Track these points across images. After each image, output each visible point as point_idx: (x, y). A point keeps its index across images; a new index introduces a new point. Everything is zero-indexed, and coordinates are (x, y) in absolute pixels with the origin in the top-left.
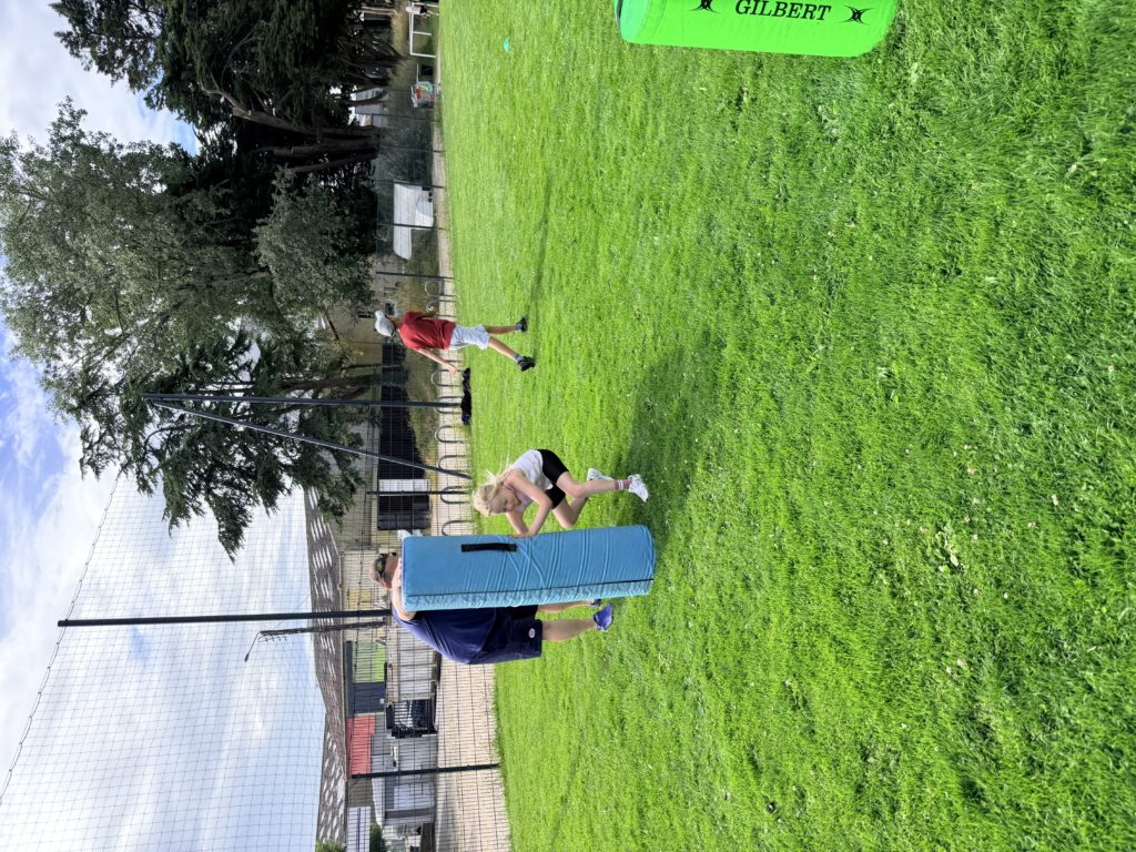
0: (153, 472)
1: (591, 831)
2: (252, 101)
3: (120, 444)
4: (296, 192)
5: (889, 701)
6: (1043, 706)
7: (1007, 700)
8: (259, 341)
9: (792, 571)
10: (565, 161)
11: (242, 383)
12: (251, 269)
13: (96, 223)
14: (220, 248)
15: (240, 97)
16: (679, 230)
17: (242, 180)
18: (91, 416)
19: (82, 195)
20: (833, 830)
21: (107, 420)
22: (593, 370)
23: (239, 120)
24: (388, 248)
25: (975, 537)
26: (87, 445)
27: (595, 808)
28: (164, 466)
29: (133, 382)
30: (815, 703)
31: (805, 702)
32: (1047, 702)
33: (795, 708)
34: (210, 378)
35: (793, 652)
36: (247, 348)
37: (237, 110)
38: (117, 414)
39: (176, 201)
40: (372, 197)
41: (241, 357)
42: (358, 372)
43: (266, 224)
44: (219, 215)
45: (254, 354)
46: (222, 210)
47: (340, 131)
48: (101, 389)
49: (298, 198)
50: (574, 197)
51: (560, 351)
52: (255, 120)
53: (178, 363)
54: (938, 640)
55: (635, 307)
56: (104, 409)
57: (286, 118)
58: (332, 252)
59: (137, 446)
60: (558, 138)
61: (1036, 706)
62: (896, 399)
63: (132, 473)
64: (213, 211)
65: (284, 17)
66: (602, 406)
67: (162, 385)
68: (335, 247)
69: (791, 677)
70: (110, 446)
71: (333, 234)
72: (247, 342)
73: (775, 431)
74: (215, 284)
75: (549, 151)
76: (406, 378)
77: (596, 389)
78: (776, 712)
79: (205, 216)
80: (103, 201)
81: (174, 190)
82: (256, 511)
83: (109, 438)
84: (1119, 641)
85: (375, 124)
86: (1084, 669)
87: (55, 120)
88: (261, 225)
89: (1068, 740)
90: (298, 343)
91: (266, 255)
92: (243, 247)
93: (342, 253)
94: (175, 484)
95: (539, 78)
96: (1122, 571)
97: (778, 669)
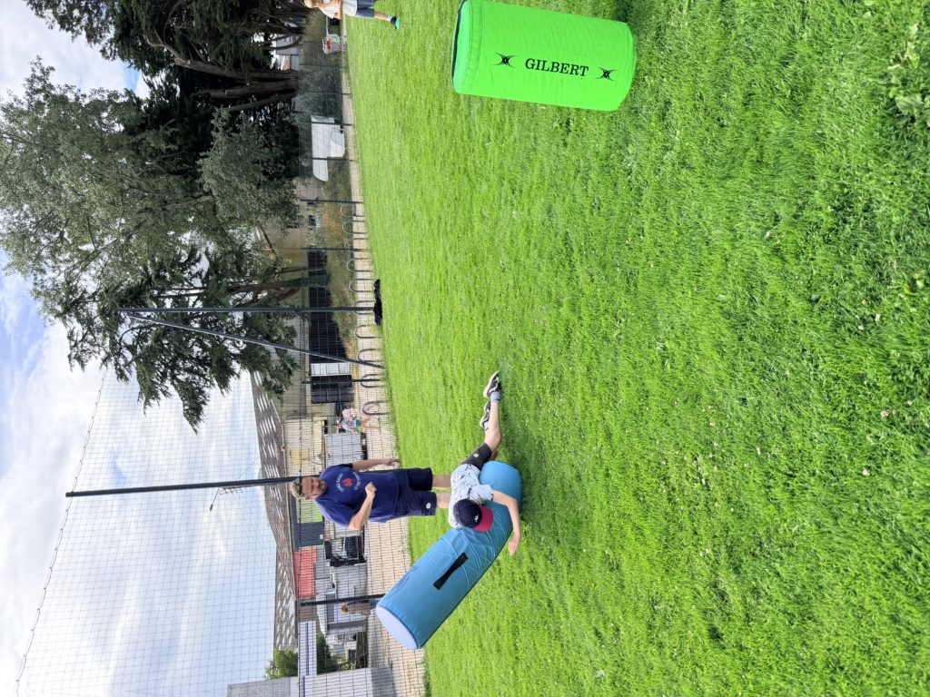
0: (128, 364)
1: (481, 646)
2: (190, 52)
3: (100, 342)
4: (231, 129)
5: (667, 571)
6: (754, 583)
7: (733, 577)
8: (207, 253)
9: (607, 475)
10: (446, 133)
11: (195, 288)
12: (197, 194)
13: (68, 161)
14: (172, 178)
15: (181, 49)
16: (529, 211)
17: (186, 119)
18: (75, 320)
19: (55, 137)
20: (635, 654)
21: (88, 322)
22: (471, 304)
23: (180, 68)
24: (308, 172)
25: (716, 468)
26: (73, 343)
27: (484, 629)
28: (136, 359)
29: (106, 291)
30: (624, 567)
31: (618, 566)
32: (756, 580)
33: (612, 570)
34: (169, 286)
35: (609, 531)
36: (198, 260)
37: (179, 60)
38: (95, 317)
39: (133, 139)
40: (294, 129)
41: (193, 267)
42: (288, 277)
43: (207, 157)
44: (168, 150)
45: (204, 265)
46: (172, 146)
47: (265, 75)
48: (82, 297)
49: (233, 134)
50: (454, 164)
51: (448, 282)
52: (194, 67)
53: (142, 274)
54: (696, 533)
55: (501, 262)
56: (85, 314)
57: (219, 65)
58: (263, 178)
59: (113, 343)
60: (441, 114)
61: (750, 582)
62: (669, 367)
63: (111, 365)
64: (163, 146)
66: (479, 332)
67: (131, 293)
68: (265, 173)
69: (608, 548)
70: (91, 343)
71: (263, 163)
72: (198, 255)
73: (596, 373)
74: (169, 207)
75: (434, 122)
76: (328, 280)
77: (474, 318)
78: (600, 572)
79: (157, 152)
80: (72, 142)
81: (130, 131)
82: (213, 392)
83: (90, 337)
84: (793, 546)
85: (293, 68)
86: (774, 561)
87: (29, 76)
88: (203, 157)
89: (767, 606)
90: (240, 254)
91: (208, 182)
92: (189, 174)
93: (271, 179)
94: (146, 373)
95: (424, 59)
96: (792, 503)
97: (600, 542)
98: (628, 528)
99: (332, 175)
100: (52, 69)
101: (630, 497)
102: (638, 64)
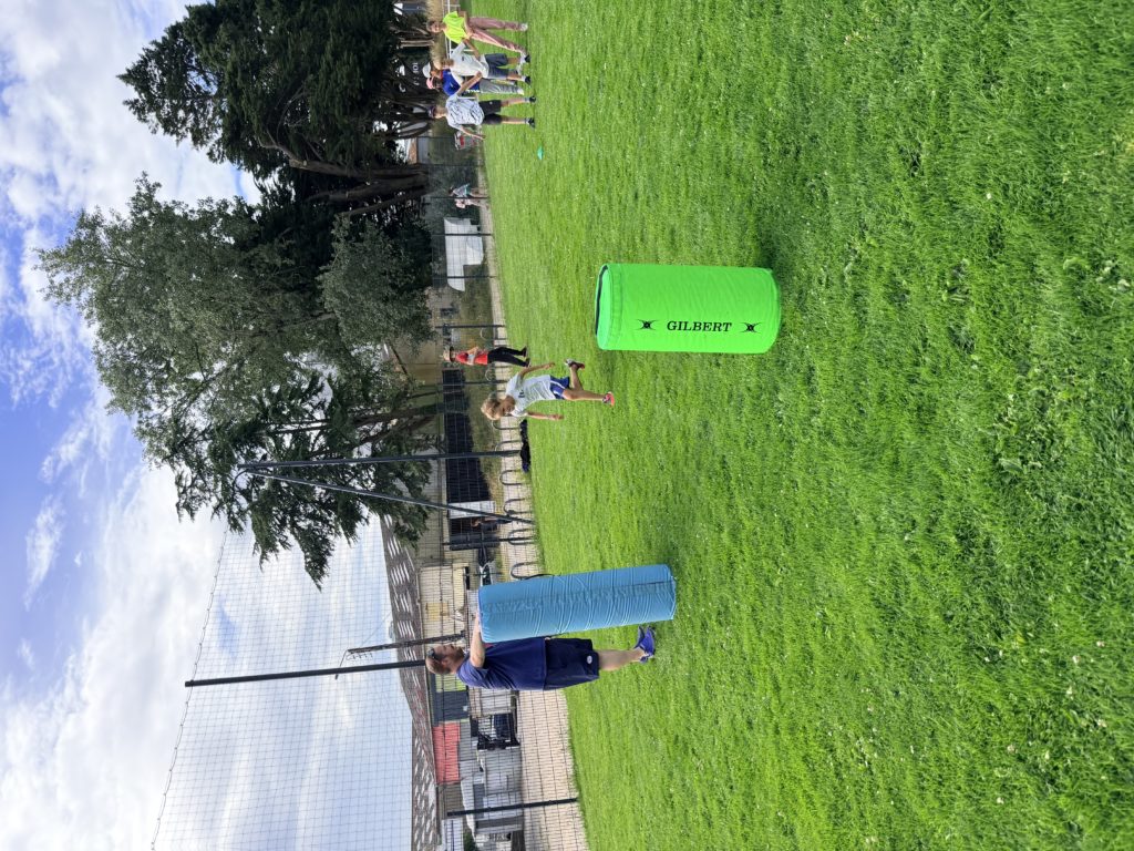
0: (242, 513)
2: (306, 151)
3: (212, 487)
4: (354, 238)
8: (329, 380)
11: (317, 421)
12: (317, 312)
13: (176, 286)
14: (288, 295)
15: (296, 149)
17: (303, 227)
18: (183, 463)
19: (161, 259)
21: (197, 465)
23: (296, 170)
24: (443, 279)
25: (876, 754)
26: (181, 490)
28: (252, 507)
29: (218, 429)
31: (792, 832)
33: (785, 833)
34: (287, 420)
35: (781, 792)
36: (321, 389)
37: (294, 162)
38: (206, 459)
39: (245, 255)
40: (426, 235)
41: (314, 397)
42: (422, 402)
43: (327, 271)
44: (283, 265)
46: (288, 261)
47: (390, 172)
48: (191, 436)
49: (357, 244)
52: (310, 168)
53: (257, 406)
56: (194, 455)
57: (338, 164)
58: (390, 292)
59: (226, 489)
62: (829, 636)
63: (223, 514)
64: (278, 262)
65: (331, 71)
66: (639, 526)
67: (245, 431)
68: (394, 286)
69: (781, 810)
70: (202, 489)
71: (390, 273)
72: (319, 384)
74: (285, 329)
76: (467, 405)
79: (273, 268)
80: (180, 264)
81: (241, 245)
82: (339, 544)
83: (200, 482)
85: (421, 161)
88: (322, 272)
90: (367, 379)
91: (329, 300)
92: (307, 291)
93: (400, 292)
94: (264, 523)
97: (773, 801)
98: (799, 792)
99: (469, 286)
100: (159, 185)
101: (799, 761)
102: (783, 317)
